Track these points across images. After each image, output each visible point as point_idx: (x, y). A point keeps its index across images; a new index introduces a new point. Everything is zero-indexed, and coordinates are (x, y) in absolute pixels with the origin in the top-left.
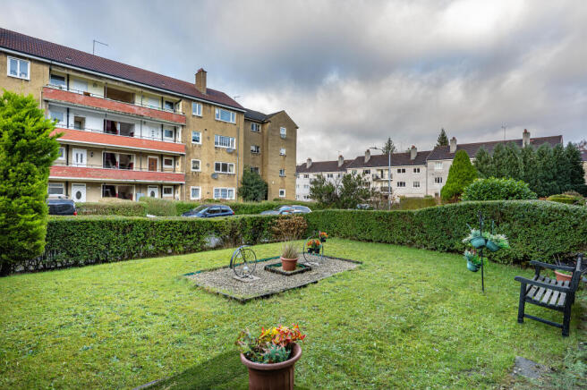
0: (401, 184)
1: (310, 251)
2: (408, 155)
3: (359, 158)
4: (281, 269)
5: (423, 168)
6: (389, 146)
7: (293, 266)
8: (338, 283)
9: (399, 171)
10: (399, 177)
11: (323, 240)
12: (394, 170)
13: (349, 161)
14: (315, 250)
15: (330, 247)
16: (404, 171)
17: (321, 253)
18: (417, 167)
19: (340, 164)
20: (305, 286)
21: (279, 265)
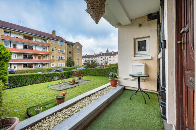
0: (110, 60)
1: (79, 79)
2: (112, 53)
3: (99, 54)
4: (71, 84)
5: (115, 56)
6: (107, 51)
7: (74, 83)
8: (83, 85)
9: (109, 57)
10: (109, 59)
11: (82, 76)
12: (108, 57)
13: (97, 55)
14: (80, 79)
15: (84, 78)
16: (111, 57)
17: (82, 79)
18: (114, 56)
19: (95, 56)
20: (75, 87)
21: (71, 83)
